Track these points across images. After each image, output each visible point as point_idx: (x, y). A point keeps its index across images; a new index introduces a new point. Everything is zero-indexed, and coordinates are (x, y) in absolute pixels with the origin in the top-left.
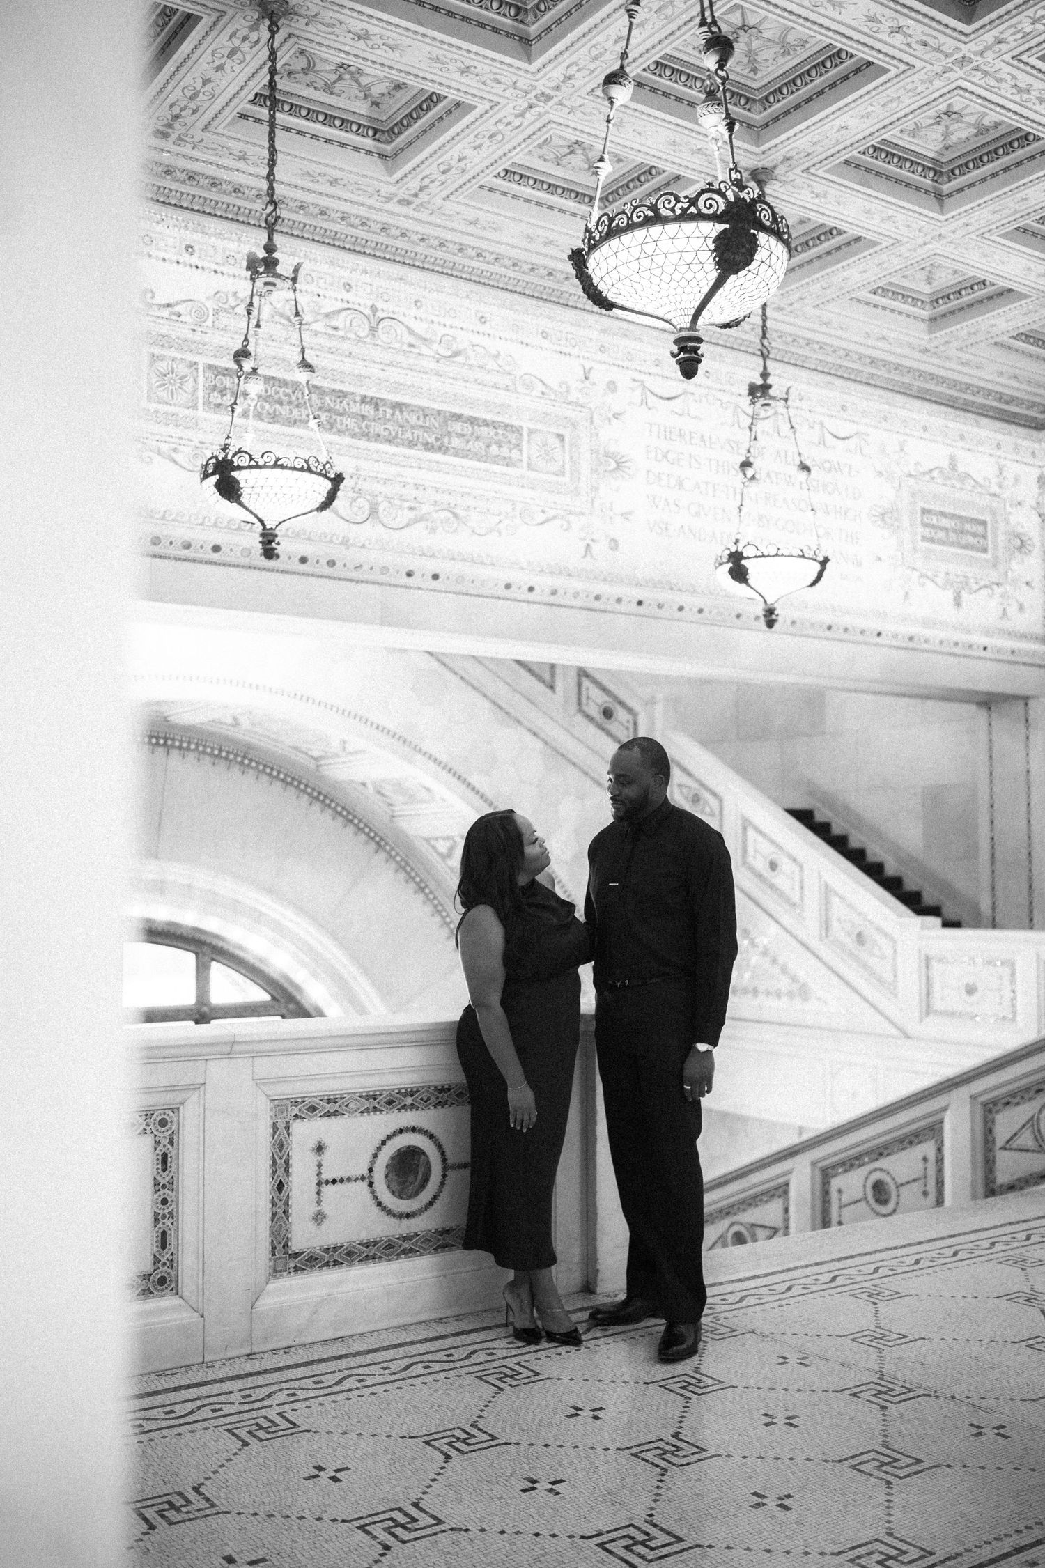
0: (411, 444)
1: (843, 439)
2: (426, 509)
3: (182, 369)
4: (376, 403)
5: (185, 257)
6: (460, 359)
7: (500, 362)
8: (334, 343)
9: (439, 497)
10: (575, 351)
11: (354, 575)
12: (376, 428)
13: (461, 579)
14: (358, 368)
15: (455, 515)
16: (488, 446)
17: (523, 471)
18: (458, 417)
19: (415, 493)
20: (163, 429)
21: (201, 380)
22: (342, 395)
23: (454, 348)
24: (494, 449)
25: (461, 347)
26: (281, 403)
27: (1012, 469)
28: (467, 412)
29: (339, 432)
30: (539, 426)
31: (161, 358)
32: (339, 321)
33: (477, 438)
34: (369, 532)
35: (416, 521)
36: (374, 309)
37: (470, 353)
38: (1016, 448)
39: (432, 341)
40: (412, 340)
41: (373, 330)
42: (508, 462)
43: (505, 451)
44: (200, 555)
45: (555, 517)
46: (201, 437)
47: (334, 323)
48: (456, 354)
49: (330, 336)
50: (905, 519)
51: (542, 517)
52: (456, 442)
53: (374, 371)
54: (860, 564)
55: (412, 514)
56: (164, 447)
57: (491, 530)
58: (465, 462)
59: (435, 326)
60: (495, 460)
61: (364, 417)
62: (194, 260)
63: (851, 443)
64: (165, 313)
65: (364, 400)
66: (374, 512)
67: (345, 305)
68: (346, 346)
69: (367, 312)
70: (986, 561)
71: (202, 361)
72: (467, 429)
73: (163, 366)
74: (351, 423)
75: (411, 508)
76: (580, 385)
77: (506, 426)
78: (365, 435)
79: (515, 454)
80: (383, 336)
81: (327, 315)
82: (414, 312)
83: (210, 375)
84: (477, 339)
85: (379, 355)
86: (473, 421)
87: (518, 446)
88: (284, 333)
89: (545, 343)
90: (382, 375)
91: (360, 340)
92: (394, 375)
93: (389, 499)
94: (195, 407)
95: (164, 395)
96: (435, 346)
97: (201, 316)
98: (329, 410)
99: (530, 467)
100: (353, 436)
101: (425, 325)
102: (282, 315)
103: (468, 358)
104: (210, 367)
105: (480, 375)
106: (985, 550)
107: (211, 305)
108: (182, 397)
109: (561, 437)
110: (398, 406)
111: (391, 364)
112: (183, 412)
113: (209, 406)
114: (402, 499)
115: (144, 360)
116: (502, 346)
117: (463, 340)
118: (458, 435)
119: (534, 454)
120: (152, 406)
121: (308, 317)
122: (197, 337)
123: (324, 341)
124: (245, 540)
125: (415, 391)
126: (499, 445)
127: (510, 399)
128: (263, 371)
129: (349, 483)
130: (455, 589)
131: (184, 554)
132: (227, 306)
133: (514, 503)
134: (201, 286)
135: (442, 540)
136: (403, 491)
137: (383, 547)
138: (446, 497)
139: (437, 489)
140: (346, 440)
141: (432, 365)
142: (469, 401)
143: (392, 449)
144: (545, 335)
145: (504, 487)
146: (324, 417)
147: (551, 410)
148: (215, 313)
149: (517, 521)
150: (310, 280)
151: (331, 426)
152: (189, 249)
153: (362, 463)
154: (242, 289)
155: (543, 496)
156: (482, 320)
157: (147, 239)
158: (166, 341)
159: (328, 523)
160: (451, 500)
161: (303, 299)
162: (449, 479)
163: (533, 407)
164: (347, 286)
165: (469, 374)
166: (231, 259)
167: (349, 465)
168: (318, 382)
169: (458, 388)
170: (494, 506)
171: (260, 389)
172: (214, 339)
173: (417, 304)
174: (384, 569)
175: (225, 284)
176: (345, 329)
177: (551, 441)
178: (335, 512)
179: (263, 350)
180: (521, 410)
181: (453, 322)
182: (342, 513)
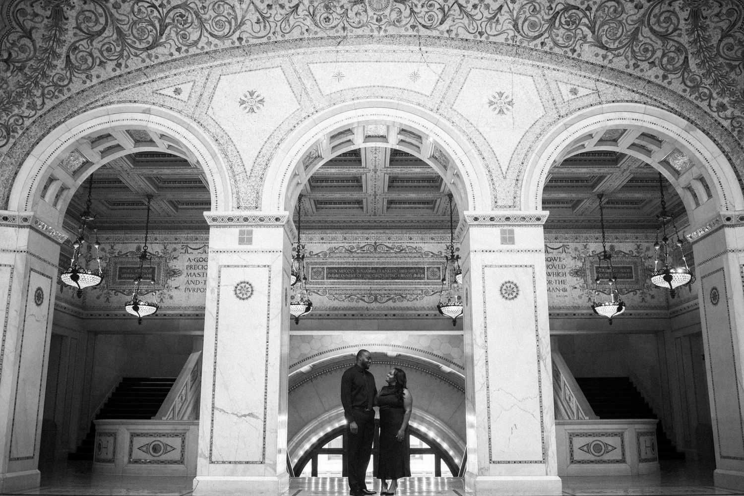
0: (387, 279)
1: (556, 249)
2: (392, 296)
3: (320, 270)
4: (376, 269)
5: (322, 241)
6: (403, 251)
7: (417, 250)
8: (364, 255)
9: (397, 292)
10: (442, 241)
11: (370, 317)
12: (376, 276)
13: (402, 315)
14: (371, 260)
15: (402, 297)
16: (413, 275)
17: (426, 280)
18: (402, 268)
19: (389, 292)
20: (315, 286)
21: (325, 272)
22: (366, 268)
23: (401, 249)
24: (415, 276)
25: (403, 248)
26: (348, 274)
27: (644, 245)
28: (406, 266)
29: (365, 279)
30: (430, 266)
31: (314, 268)
32: (365, 249)
33: (409, 273)
34: (374, 305)
35: (389, 300)
36: (375, 243)
37: (407, 249)
38: (647, 237)
39: (394, 248)
40: (387, 249)
41: (375, 249)
42: (420, 278)
43: (419, 275)
44: (324, 317)
45: (437, 292)
46: (325, 286)
47: (363, 249)
49: (362, 253)
50: (588, 272)
51: (432, 293)
52: (402, 275)
53: (376, 260)
54: (566, 291)
55: (388, 298)
56: (315, 291)
57: (414, 299)
58: (406, 281)
59: (395, 244)
60: (415, 278)
61: (372, 273)
62: (324, 241)
63: (561, 250)
64: (316, 256)
65: (373, 268)
66: (376, 299)
67: (365, 244)
68: (366, 255)
69: (373, 244)
70: (633, 281)
71: (325, 266)
72: (406, 271)
73: (314, 270)
74: (369, 276)
75: (388, 296)
76: (445, 251)
77: (419, 268)
78: (373, 278)
79: (422, 276)
80: (378, 250)
81: (361, 248)
82: (388, 241)
83: (328, 270)
84: (409, 245)
85: (377, 255)
86: (407, 268)
87: (424, 273)
88: (349, 255)
89: (433, 241)
90: (378, 261)
91: (371, 252)
92: (382, 260)
93: (380, 295)
94: (324, 279)
95: (315, 277)
96: (395, 250)
97: (325, 255)
98: (362, 273)
99: (427, 279)
100: (370, 279)
101: (391, 244)
102: (348, 250)
103: (406, 251)
104: (327, 268)
105: (410, 255)
106: (632, 277)
107: (328, 252)
108: (321, 277)
109: (439, 268)
110: (384, 268)
111: (381, 257)
112: (320, 281)
113: (328, 278)
114: (385, 294)
115: (310, 269)
116: (417, 245)
117: (404, 245)
118: (403, 273)
119: (429, 274)
120: (312, 281)
121: (356, 249)
122: (324, 261)
123: (360, 255)
124: (336, 312)
125: (388, 263)
126: (417, 274)
127: (421, 260)
128: (342, 266)
129: (368, 292)
130: (402, 318)
131: (320, 317)
132: (332, 251)
133: (422, 290)
134: (325, 247)
135: (398, 304)
136: (385, 292)
137: (379, 309)
138: (399, 292)
139: (396, 290)
140: (367, 281)
141: (394, 255)
142: (407, 263)
143: (381, 281)
144: (432, 239)
145: (419, 286)
146: (360, 276)
147: (435, 260)
148: (329, 253)
149: (424, 295)
150: (356, 239)
151: (362, 278)
152: (322, 239)
153: (372, 286)
154: (337, 245)
155: (433, 286)
156: (411, 239)
157: (311, 239)
158: (316, 263)
159: (361, 304)
160: (401, 292)
161: (354, 245)
162: (400, 286)
163: (428, 261)
164: (367, 239)
165: (407, 255)
166: (333, 239)
167: (368, 287)
168: (359, 266)
169: (403, 260)
170: (415, 292)
171: (342, 271)
172: (330, 260)
173: (389, 239)
174: (378, 315)
175: (333, 245)
176: (367, 250)
177: (436, 270)
178: (364, 301)
179: (342, 261)
180: (425, 262)
181: (401, 241)
182: (366, 300)
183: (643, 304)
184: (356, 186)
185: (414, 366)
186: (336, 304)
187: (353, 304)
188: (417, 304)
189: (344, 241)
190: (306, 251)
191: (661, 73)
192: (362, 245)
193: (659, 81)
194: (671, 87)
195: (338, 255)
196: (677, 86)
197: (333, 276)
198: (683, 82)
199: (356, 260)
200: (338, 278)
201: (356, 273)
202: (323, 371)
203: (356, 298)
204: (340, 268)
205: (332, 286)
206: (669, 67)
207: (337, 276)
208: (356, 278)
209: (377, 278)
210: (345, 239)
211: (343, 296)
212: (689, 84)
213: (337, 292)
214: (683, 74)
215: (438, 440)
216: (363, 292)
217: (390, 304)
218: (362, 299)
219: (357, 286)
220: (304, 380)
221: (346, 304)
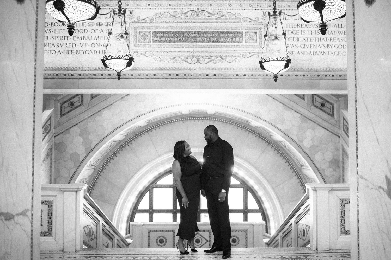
0: (209, 42)
2: (213, 58)
3: (147, 34)
4: (198, 33)
5: (148, 7)
6: (224, 17)
7: (236, 16)
8: (187, 20)
9: (217, 54)
10: (260, 8)
11: (192, 77)
12: (199, 39)
13: (222, 75)
14: (193, 25)
15: (222, 58)
16: (232, 39)
17: (244, 44)
18: (222, 33)
19: (210, 54)
20: (142, 48)
21: (152, 35)
22: (189, 32)
23: (222, 14)
24: (234, 39)
25: (224, 14)
26: (172, 37)
28: (225, 31)
29: (188, 42)
30: (248, 31)
31: (142, 32)
32: (188, 14)
33: (229, 37)
34: (197, 66)
35: (210, 61)
36: (198, 9)
37: (227, 15)
39: (214, 14)
40: (209, 15)
41: (198, 15)
42: (238, 42)
43: (238, 39)
44: (151, 77)
45: (254, 55)
46: (152, 49)
47: (187, 15)
48: (222, 16)
49: (186, 18)
51: (250, 55)
52: (222, 39)
53: (198, 25)
55: (209, 60)
56: (143, 53)
57: (233, 61)
58: (225, 44)
59: (216, 10)
60: (234, 42)
61: (195, 37)
62: (150, 7)
64: (143, 21)
65: (195, 33)
66: (198, 61)
67: (190, 10)
68: (190, 20)
69: (196, 10)
71: (152, 31)
72: (226, 35)
73: (142, 34)
74: (192, 39)
75: (209, 58)
76: (262, 17)
77: (238, 32)
78: (196, 42)
79: (241, 40)
80: (200, 15)
81: (185, 13)
82: (210, 7)
83: (154, 34)
84: (229, 11)
85: (199, 20)
86: (227, 33)
87: (242, 37)
88: (173, 20)
89: (251, 8)
90: (201, 26)
91: (194, 18)
92: (204, 25)
93: (202, 57)
94: (150, 42)
95: (143, 40)
96: (216, 15)
97: (152, 20)
98: (186, 37)
99: (245, 42)
100: (192, 42)
101: (213, 10)
102: (172, 16)
103: (226, 16)
104: (154, 32)
105: (230, 20)
107: (154, 17)
108: (147, 40)
109: (256, 33)
110: (205, 33)
111: (203, 22)
112: (147, 44)
113: (154, 41)
114: (206, 56)
115: (138, 33)
116: (237, 12)
117: (224, 12)
118: (223, 37)
119: (247, 38)
120: (140, 44)
121: (180, 15)
122: (151, 25)
123: (184, 20)
124: (162, 72)
125: (210, 28)
126: (236, 38)
127: (239, 25)
128: (168, 30)
129: (191, 54)
130: (221, 77)
131: (147, 77)
132: (158, 16)
133: (240, 53)
134: (151, 13)
135: (218, 65)
136: (206, 54)
137: (201, 69)
138: (220, 54)
139: (216, 52)
140: (190, 44)
141: (215, 20)
142: (226, 28)
143: (203, 44)
144: (250, 6)
145: (238, 49)
146: (184, 39)
147: (252, 26)
148: (155, 19)
149: (242, 57)
150: (180, 5)
151: (186, 41)
152: (149, 5)
153: (195, 49)
154: (162, 11)
155: (250, 49)
156: (230, 6)
157: (138, 5)
158: (143, 27)
159: (185, 65)
160: (221, 54)
161: (178, 11)
162: (220, 49)
163: (246, 26)
164: (190, 5)
165: (226, 21)
166: (159, 5)
167: (191, 50)
168: (182, 30)
169: (223, 25)
170: (234, 54)
171: (167, 35)
172: (155, 25)
173: (210, 5)
174: (200, 75)
175: (158, 11)
176: (190, 16)
178: (187, 62)
179: (168, 25)
180: (243, 27)
181: (221, 8)
182: (189, 62)
185: (228, 121)
186: (163, 65)
187: (177, 65)
188: (235, 65)
189: (169, 7)
190: (134, 16)
192: (185, 11)
195: (163, 20)
197: (159, 39)
199: (180, 25)
200: (163, 42)
201: (179, 36)
202: (157, 125)
203: (180, 59)
204: (165, 32)
205: (158, 49)
207: (162, 39)
208: (180, 41)
209: (199, 42)
210: (170, 5)
211: (168, 57)
213: (163, 54)
215: (247, 178)
216: (187, 54)
217: (211, 65)
218: (185, 61)
219: (181, 49)
221: (171, 65)
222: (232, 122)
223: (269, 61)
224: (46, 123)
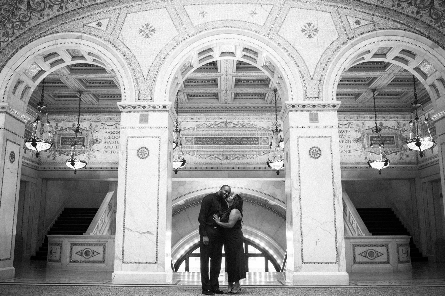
0: (234, 144)
1: (344, 125)
2: (237, 156)
3: (191, 139)
4: (227, 138)
5: (191, 120)
6: (244, 127)
7: (253, 126)
9: (240, 153)
10: (270, 120)
11: (223, 169)
12: (227, 143)
13: (244, 168)
14: (223, 132)
15: (244, 156)
16: (251, 142)
17: (259, 145)
18: (244, 138)
19: (235, 153)
20: (187, 149)
21: (194, 140)
22: (220, 138)
23: (243, 125)
24: (252, 142)
25: (245, 124)
26: (208, 141)
27: (402, 122)
28: (246, 136)
29: (220, 145)
30: (262, 136)
31: (187, 138)
32: (220, 125)
33: (248, 141)
34: (226, 161)
35: (235, 158)
36: (226, 121)
37: (247, 126)
38: (404, 117)
39: (238, 125)
40: (234, 125)
41: (226, 125)
42: (255, 144)
43: (255, 142)
44: (193, 169)
45: (266, 153)
46: (194, 149)
47: (218, 125)
48: (243, 126)
50: (365, 140)
51: (264, 154)
52: (244, 142)
53: (227, 132)
54: (351, 152)
55: (234, 157)
56: (187, 152)
57: (252, 158)
58: (246, 146)
59: (239, 122)
60: (252, 144)
61: (224, 141)
62: (193, 120)
63: (347, 126)
64: (188, 130)
65: (224, 138)
66: (227, 158)
67: (221, 122)
68: (220, 129)
69: (225, 122)
70: (395, 146)
71: (194, 137)
72: (246, 139)
73: (187, 139)
74: (222, 143)
75: (234, 156)
76: (272, 126)
77: (255, 137)
78: (225, 144)
79: (257, 142)
80: (228, 126)
81: (217, 124)
82: (235, 120)
83: (196, 139)
84: (248, 122)
85: (228, 129)
86: (247, 138)
87: (258, 141)
88: (209, 129)
89: (264, 120)
90: (228, 133)
91: (224, 127)
92: (231, 132)
93: (230, 155)
94: (193, 145)
95: (188, 144)
96: (239, 126)
97: (194, 129)
98: (218, 141)
99: (260, 144)
100: (223, 145)
101: (237, 122)
102: (208, 126)
103: (246, 126)
104: (195, 138)
105: (249, 129)
106: (394, 143)
108: (191, 143)
109: (268, 138)
110: (232, 138)
111: (230, 130)
112: (190, 146)
113: (196, 144)
114: (232, 154)
115: (184, 138)
116: (254, 123)
117: (245, 123)
118: (244, 141)
119: (261, 142)
120: (186, 146)
121: (214, 126)
122: (193, 133)
123: (217, 129)
124: (201, 166)
125: (235, 134)
126: (253, 141)
127: (256, 132)
128: (205, 136)
129: (222, 153)
130: (244, 170)
131: (190, 169)
132: (198, 127)
133: (257, 152)
134: (194, 124)
135: (241, 161)
136: (233, 153)
137: (228, 164)
138: (242, 153)
139: (240, 152)
140: (221, 146)
141: (238, 129)
142: (247, 134)
143: (230, 146)
144: (263, 118)
145: (255, 149)
146: (217, 142)
147: (265, 133)
148: (197, 128)
149: (258, 155)
150: (214, 119)
151: (218, 144)
152: (192, 119)
153: (224, 149)
154: (201, 123)
155: (264, 149)
156: (249, 119)
157: (185, 119)
158: (188, 135)
159: (217, 161)
160: (243, 153)
161: (213, 123)
162: (243, 149)
163: (261, 133)
164: (221, 119)
165: (246, 129)
166: (199, 119)
167: (222, 150)
168: (216, 136)
169: (244, 132)
170: (252, 153)
171: (205, 140)
172: (196, 133)
173: (235, 119)
174: (228, 168)
175: (199, 123)
176: (221, 126)
177: (265, 138)
178: (219, 159)
179: (205, 133)
180: (258, 134)
181: (243, 120)
182: (220, 158)
183: (401, 161)
184: (214, 85)
185: (251, 201)
186: (202, 161)
187: (212, 161)
188: (254, 161)
189: (206, 120)
190: (181, 127)
191: (415, 9)
192: (217, 123)
193: (414, 15)
194: (422, 19)
195: (202, 129)
196: (426, 18)
197: (199, 143)
198: (430, 16)
199: (214, 133)
200: (202, 144)
201: (214, 141)
202: (193, 204)
203: (214, 157)
204: (203, 138)
205: (198, 149)
206: (421, 6)
207: (202, 143)
208: (214, 144)
209: (227, 144)
210: (207, 119)
211: (206, 156)
212: (434, 17)
213: (202, 153)
214: (430, 11)
216: (218, 153)
217: (236, 161)
218: (217, 158)
219: (215, 149)
220: (180, 210)
221: (208, 161)
222: (254, 202)
223: (273, 162)
224: (110, 202)
